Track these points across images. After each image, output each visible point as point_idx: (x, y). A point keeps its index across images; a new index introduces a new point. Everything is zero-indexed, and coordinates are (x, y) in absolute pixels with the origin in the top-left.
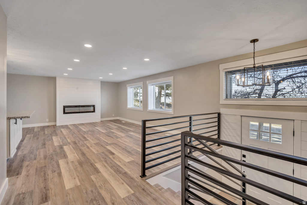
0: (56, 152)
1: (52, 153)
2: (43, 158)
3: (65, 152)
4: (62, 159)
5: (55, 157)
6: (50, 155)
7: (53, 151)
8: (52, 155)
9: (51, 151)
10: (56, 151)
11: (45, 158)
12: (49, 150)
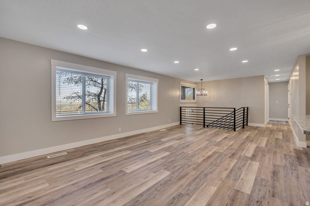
0: (263, 153)
1: (267, 155)
2: (278, 153)
3: (255, 150)
4: (261, 147)
5: (266, 149)
6: (271, 153)
7: (265, 155)
8: (268, 152)
9: (267, 157)
10: (263, 155)
11: (275, 153)
12: (270, 158)
